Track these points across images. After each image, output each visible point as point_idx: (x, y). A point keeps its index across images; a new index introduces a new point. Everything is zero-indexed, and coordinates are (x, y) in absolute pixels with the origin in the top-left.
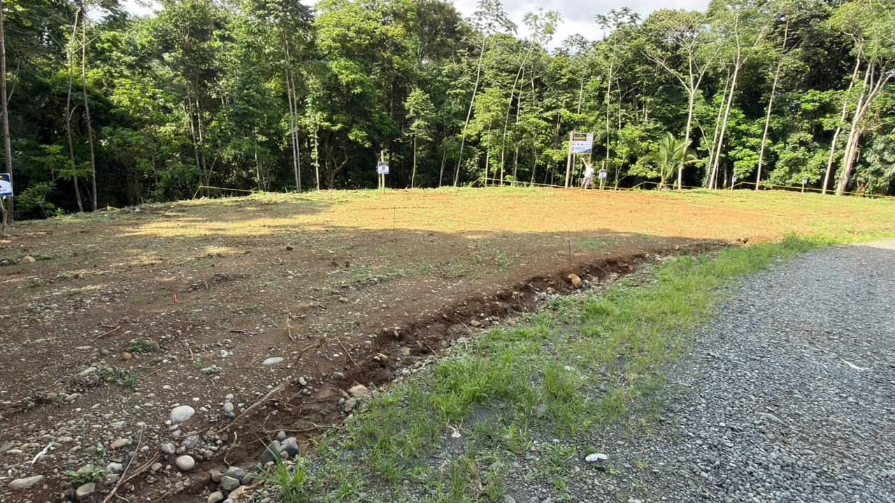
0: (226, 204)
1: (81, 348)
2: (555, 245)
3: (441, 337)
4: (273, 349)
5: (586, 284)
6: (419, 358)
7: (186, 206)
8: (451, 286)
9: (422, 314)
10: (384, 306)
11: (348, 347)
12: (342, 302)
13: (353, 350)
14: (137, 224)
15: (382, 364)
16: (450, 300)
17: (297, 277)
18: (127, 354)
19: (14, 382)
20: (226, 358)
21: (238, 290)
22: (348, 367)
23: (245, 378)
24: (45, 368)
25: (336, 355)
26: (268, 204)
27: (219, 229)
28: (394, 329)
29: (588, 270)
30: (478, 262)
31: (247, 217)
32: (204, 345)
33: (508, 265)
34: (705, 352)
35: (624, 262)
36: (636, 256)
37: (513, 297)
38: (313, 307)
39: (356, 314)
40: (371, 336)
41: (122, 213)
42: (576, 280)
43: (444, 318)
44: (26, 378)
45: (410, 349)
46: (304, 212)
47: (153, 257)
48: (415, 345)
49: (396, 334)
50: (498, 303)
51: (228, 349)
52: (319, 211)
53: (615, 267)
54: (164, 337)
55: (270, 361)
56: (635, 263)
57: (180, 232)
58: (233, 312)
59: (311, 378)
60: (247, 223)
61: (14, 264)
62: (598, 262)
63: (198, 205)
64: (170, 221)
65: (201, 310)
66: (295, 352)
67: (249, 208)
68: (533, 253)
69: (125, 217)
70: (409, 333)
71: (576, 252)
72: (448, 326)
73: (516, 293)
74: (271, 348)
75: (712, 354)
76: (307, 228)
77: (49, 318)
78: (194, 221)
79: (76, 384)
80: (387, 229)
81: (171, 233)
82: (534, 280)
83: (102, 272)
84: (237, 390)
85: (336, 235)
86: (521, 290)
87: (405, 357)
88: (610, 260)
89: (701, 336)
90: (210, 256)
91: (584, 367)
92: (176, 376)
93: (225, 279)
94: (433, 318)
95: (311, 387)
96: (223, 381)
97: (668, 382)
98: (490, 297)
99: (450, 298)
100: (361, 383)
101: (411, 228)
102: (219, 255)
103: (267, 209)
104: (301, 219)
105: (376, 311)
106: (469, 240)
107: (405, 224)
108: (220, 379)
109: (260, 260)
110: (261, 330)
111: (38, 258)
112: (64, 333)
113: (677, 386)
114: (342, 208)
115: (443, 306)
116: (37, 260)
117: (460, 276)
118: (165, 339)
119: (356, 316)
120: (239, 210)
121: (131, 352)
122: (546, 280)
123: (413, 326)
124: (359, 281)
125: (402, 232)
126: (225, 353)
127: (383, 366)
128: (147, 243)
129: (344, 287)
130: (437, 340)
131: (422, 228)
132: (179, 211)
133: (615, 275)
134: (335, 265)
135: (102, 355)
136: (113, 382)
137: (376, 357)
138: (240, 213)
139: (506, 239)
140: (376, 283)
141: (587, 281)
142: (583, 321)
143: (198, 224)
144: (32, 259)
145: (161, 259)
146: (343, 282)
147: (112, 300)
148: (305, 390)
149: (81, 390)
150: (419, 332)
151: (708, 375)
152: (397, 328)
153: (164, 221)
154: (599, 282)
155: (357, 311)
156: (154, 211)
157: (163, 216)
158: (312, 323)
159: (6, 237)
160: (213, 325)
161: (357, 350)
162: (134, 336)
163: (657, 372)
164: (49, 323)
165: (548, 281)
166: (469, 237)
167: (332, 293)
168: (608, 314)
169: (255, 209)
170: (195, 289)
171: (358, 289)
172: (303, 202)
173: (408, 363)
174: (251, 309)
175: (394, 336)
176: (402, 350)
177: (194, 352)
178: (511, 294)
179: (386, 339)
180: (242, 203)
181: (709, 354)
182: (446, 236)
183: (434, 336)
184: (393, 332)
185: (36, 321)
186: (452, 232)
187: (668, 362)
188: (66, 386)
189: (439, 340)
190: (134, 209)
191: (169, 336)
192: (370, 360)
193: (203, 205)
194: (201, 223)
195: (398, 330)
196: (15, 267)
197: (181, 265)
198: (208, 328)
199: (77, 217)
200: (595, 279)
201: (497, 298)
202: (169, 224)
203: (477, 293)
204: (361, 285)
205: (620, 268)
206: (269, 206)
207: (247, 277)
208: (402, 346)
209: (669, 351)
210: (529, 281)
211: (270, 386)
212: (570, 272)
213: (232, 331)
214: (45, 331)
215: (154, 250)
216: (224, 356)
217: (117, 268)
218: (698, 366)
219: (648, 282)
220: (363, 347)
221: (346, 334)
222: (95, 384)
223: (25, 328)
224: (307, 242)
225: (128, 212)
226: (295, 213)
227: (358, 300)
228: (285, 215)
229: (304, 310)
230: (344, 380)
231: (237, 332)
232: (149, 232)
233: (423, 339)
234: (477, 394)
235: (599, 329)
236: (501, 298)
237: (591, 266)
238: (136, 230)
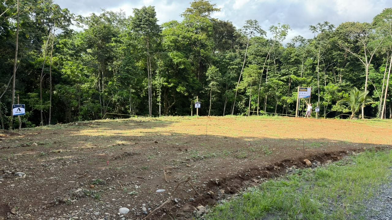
0: (119, 122)
1: (71, 182)
2: (294, 145)
3: (239, 186)
4: (159, 186)
5: (314, 165)
6: (229, 195)
7: (100, 123)
8: (241, 162)
9: (228, 174)
10: (209, 169)
11: (195, 187)
12: (188, 166)
13: (197, 188)
14: (78, 130)
15: (211, 197)
16: (241, 168)
17: (163, 155)
18: (92, 185)
19: (46, 194)
20: (138, 189)
21: (136, 160)
22: (196, 196)
23: (149, 197)
24: (58, 189)
25: (189, 190)
26: (140, 122)
27: (119, 133)
28: (216, 180)
29: (315, 158)
30: (253, 152)
31: (130, 128)
32: (126, 183)
33: (270, 154)
34: (386, 196)
35: (335, 155)
36: (341, 152)
37: (275, 169)
38: (174, 168)
39: (196, 172)
40: (205, 183)
41: (69, 125)
42: (309, 162)
43: (240, 177)
44: (51, 193)
45: (224, 190)
46: (159, 126)
47: (91, 145)
48: (227, 189)
49: (217, 182)
50: (267, 171)
51: (138, 185)
52: (167, 126)
53: (329, 157)
54: (107, 178)
55: (159, 191)
56: (341, 156)
57: (100, 134)
58: (137, 169)
59: (179, 199)
60: (132, 131)
61: (29, 146)
62: (320, 154)
63: (105, 122)
64: (94, 129)
65: (121, 168)
66: (170, 188)
67: (131, 124)
68: (283, 148)
69: (71, 127)
70: (223, 183)
71: (306, 149)
72: (242, 181)
73: (276, 167)
74: (158, 186)
75: (390, 197)
76: (162, 134)
77: (52, 169)
78: (106, 129)
79: (74, 196)
80: (203, 135)
81: (96, 134)
82: (285, 161)
83: (70, 151)
84: (147, 202)
85: (177, 137)
86: (278, 166)
87: (222, 194)
88: (326, 153)
89: (384, 189)
90: (119, 145)
91: (320, 199)
92: (117, 195)
93: (129, 154)
94: (234, 176)
95: (180, 204)
96: (140, 198)
97: (367, 209)
98: (263, 168)
99: (242, 167)
100: (202, 205)
101: (214, 135)
102: (123, 144)
103: (140, 124)
104: (158, 129)
105: (206, 172)
106: (246, 141)
107: (211, 133)
108: (138, 197)
109: (144, 147)
110: (152, 178)
111: (39, 144)
112: (61, 176)
113: (371, 211)
114: (177, 124)
115: (239, 171)
116: (38, 145)
117: (245, 158)
118: (108, 179)
119: (196, 173)
120: (127, 124)
121: (94, 184)
122: (292, 161)
123: (225, 179)
124: (194, 158)
125: (211, 136)
126: (137, 187)
127: (212, 198)
128: (86, 139)
129: (188, 160)
130: (237, 187)
131: (220, 135)
132: (97, 125)
133: (330, 161)
134: (181, 150)
135: (81, 185)
136: (90, 196)
137: (208, 193)
138: (127, 126)
139: (266, 141)
140: (203, 159)
141: (314, 164)
142: (316, 180)
143: (108, 131)
144: (36, 144)
145: (96, 146)
146: (186, 158)
147: (78, 162)
148: (177, 205)
149: (77, 199)
150: (228, 182)
151: (389, 207)
152: (217, 179)
153: (91, 129)
154: (321, 164)
155: (196, 171)
156: (85, 125)
157: (90, 127)
158: (175, 175)
159: (20, 135)
160: (128, 174)
161: (199, 188)
162: (93, 178)
163: (360, 204)
164: (53, 171)
165: (293, 162)
166: (246, 140)
167: (182, 162)
168: (330, 177)
169: (134, 124)
170: (116, 159)
171: (194, 161)
172: (158, 121)
173: (224, 197)
174: (145, 168)
175: (216, 183)
176: (220, 190)
177: (122, 186)
178: (274, 168)
179: (212, 184)
180: (127, 121)
181: (389, 198)
182: (233, 139)
183: (236, 185)
184: (215, 181)
185: (47, 170)
186: (236, 137)
187: (366, 200)
188: (70, 196)
189: (238, 187)
190: (75, 124)
191: (110, 178)
192: (206, 194)
193: (108, 122)
194: (109, 131)
195: (218, 181)
196: (29, 147)
197: (105, 148)
198: (126, 176)
199: (49, 127)
200: (319, 163)
201: (266, 169)
202: (93, 131)
203: (255, 166)
204: (196, 160)
205: (332, 158)
206: (141, 123)
207: (140, 154)
208: (220, 189)
209: (366, 195)
210: (283, 162)
211: (161, 202)
212: (305, 158)
213: (138, 178)
214: (52, 175)
215: (90, 142)
216: (137, 188)
217: (76, 149)
218: (383, 203)
219: (350, 163)
220: (202, 187)
221: (193, 181)
222: (82, 197)
223: (43, 173)
224: (164, 140)
225: (73, 125)
226: (155, 127)
227: (195, 166)
228: (150, 128)
229: (170, 169)
230: (195, 202)
231: (141, 178)
232: (85, 134)
233: (230, 186)
234: (267, 207)
235: (326, 183)
236: (268, 169)
237: (316, 156)
238: (79, 133)
